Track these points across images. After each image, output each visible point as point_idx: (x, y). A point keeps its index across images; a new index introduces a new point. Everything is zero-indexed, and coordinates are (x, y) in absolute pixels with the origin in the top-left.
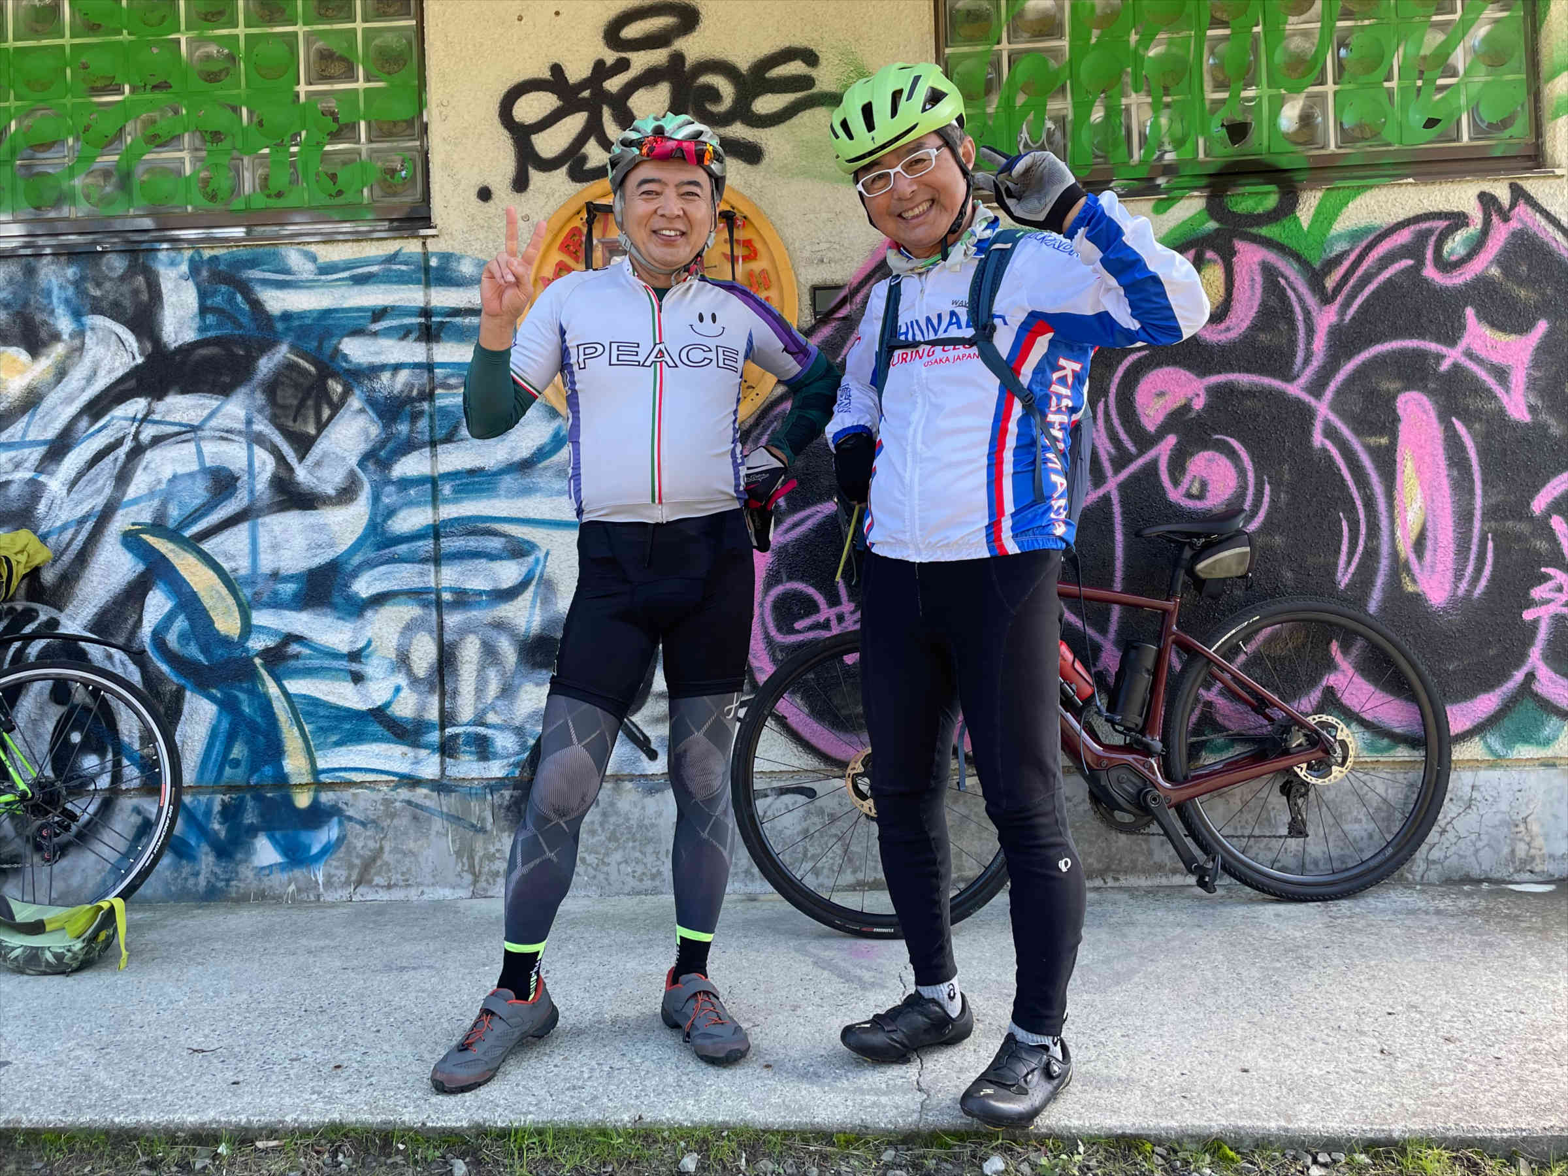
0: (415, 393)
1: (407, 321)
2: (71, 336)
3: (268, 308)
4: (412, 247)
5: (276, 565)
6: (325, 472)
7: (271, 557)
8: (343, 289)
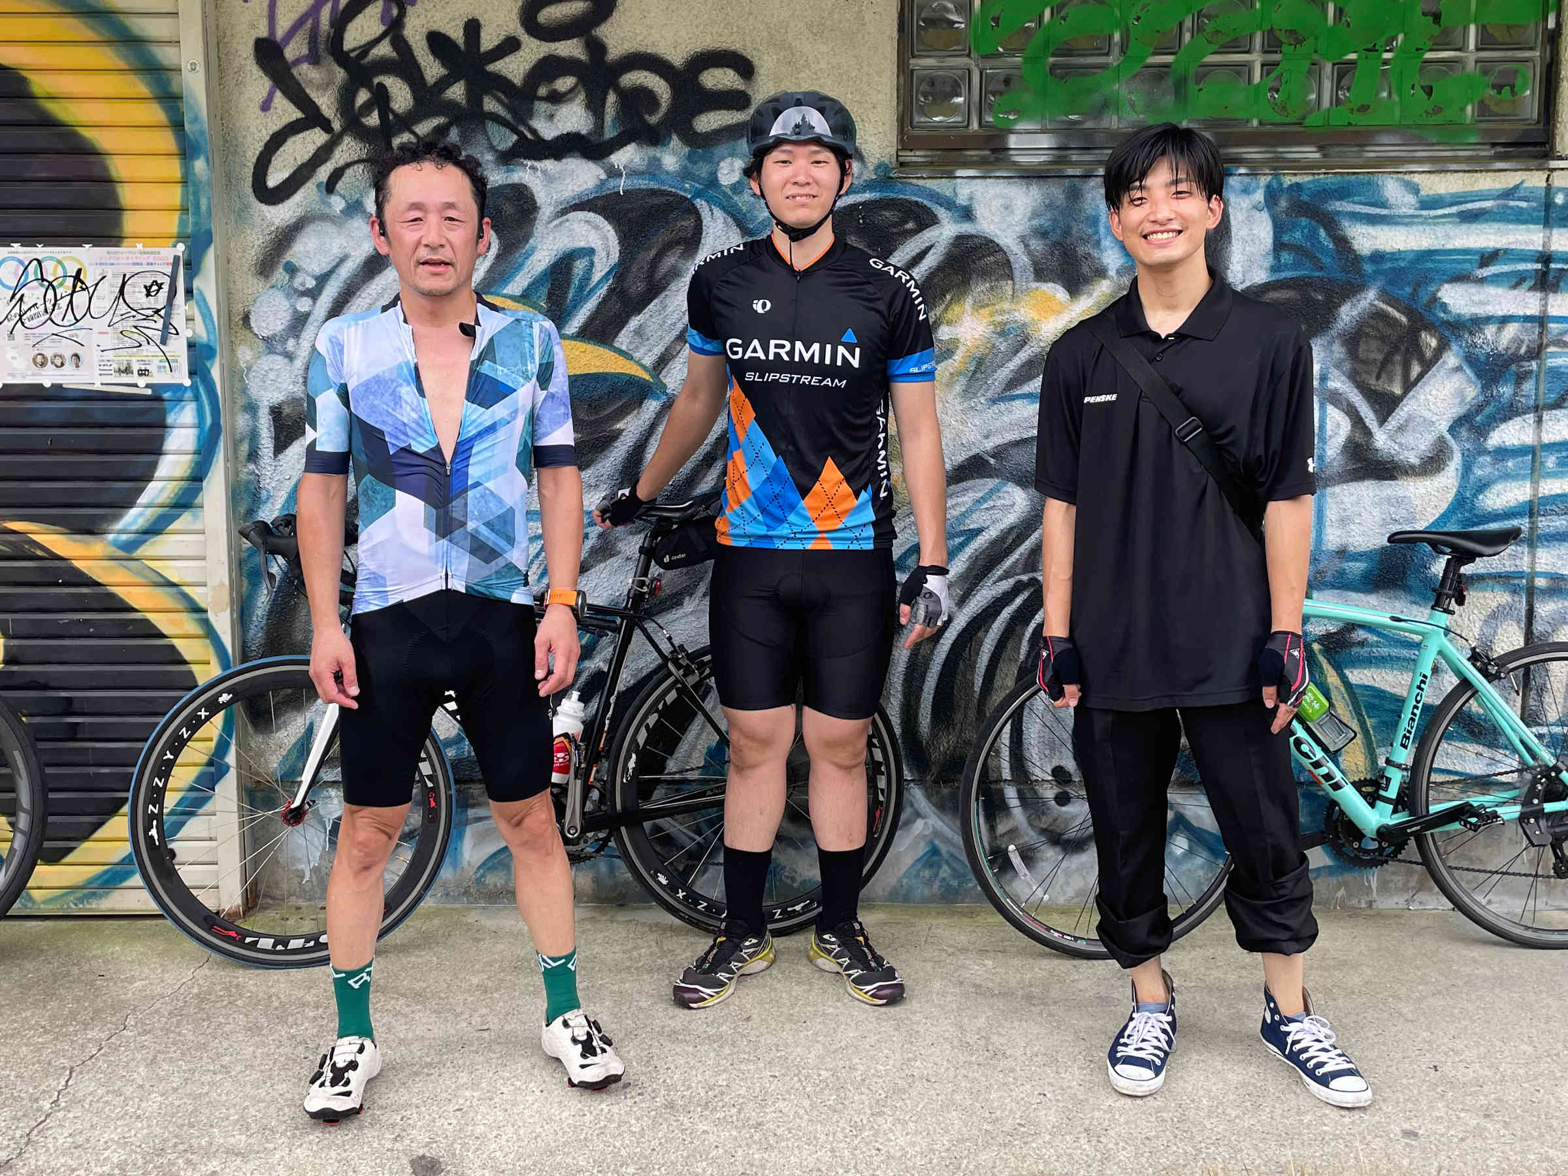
0: (1523, 351)
1: (1521, 267)
2: (1118, 272)
3: (1356, 247)
4: (1535, 180)
5: (1344, 541)
6: (1408, 439)
7: (1338, 532)
8: (1448, 227)
